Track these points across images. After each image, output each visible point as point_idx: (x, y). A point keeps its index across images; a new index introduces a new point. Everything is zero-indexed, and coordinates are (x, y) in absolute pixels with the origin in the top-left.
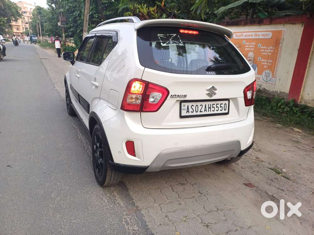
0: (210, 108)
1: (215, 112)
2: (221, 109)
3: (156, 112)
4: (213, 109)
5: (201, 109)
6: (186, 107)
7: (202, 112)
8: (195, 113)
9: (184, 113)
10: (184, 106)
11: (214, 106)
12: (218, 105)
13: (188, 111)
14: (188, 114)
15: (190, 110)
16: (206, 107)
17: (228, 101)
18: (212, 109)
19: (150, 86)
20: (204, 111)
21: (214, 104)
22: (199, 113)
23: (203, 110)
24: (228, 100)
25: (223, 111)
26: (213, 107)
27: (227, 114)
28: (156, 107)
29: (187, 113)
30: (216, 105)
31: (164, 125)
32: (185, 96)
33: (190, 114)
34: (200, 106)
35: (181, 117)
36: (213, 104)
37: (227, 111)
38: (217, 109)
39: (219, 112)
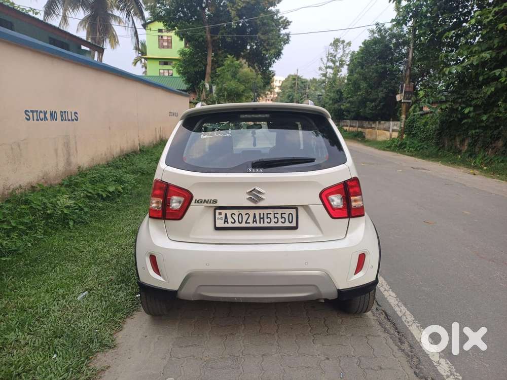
0: (263, 218)
1: (273, 225)
2: (283, 220)
3: (181, 221)
4: (269, 220)
5: (247, 219)
6: (223, 215)
7: (249, 223)
8: (237, 225)
9: (220, 224)
10: (220, 214)
11: (269, 216)
12: (276, 216)
13: (226, 221)
14: (226, 225)
15: (230, 219)
16: (255, 217)
17: (295, 210)
18: (267, 220)
19: (171, 188)
20: (253, 223)
22: (244, 225)
23: (251, 220)
24: (295, 207)
25: (287, 224)
26: (268, 218)
27: (296, 228)
28: (179, 215)
29: (224, 223)
30: (273, 214)
31: (192, 237)
32: (215, 201)
33: (230, 225)
34: (246, 214)
35: (217, 229)
36: (267, 214)
37: (294, 224)
38: (275, 220)
39: (280, 224)
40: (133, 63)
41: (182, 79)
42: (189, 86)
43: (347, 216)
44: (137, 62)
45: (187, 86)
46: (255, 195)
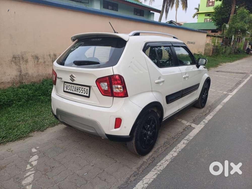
0: (78, 90)
1: (80, 93)
2: (84, 92)
6: (66, 86)
8: (70, 91)
12: (82, 89)
13: (67, 89)
18: (79, 91)
21: (80, 88)
22: (72, 91)
23: (74, 90)
24: (89, 87)
25: (85, 94)
27: (88, 97)
34: (73, 86)
35: (64, 91)
38: (82, 91)
39: (83, 94)
40: (193, 17)
41: (214, 23)
42: (218, 27)
43: (111, 95)
44: (195, 16)
45: (217, 27)
46: (72, 78)
